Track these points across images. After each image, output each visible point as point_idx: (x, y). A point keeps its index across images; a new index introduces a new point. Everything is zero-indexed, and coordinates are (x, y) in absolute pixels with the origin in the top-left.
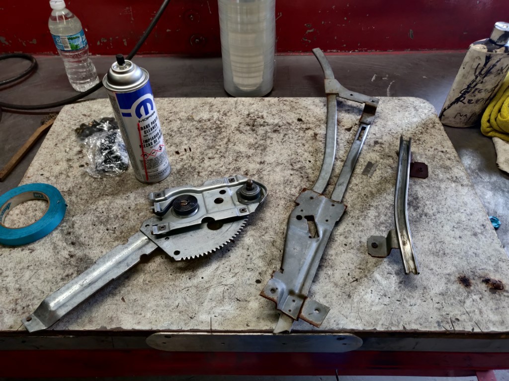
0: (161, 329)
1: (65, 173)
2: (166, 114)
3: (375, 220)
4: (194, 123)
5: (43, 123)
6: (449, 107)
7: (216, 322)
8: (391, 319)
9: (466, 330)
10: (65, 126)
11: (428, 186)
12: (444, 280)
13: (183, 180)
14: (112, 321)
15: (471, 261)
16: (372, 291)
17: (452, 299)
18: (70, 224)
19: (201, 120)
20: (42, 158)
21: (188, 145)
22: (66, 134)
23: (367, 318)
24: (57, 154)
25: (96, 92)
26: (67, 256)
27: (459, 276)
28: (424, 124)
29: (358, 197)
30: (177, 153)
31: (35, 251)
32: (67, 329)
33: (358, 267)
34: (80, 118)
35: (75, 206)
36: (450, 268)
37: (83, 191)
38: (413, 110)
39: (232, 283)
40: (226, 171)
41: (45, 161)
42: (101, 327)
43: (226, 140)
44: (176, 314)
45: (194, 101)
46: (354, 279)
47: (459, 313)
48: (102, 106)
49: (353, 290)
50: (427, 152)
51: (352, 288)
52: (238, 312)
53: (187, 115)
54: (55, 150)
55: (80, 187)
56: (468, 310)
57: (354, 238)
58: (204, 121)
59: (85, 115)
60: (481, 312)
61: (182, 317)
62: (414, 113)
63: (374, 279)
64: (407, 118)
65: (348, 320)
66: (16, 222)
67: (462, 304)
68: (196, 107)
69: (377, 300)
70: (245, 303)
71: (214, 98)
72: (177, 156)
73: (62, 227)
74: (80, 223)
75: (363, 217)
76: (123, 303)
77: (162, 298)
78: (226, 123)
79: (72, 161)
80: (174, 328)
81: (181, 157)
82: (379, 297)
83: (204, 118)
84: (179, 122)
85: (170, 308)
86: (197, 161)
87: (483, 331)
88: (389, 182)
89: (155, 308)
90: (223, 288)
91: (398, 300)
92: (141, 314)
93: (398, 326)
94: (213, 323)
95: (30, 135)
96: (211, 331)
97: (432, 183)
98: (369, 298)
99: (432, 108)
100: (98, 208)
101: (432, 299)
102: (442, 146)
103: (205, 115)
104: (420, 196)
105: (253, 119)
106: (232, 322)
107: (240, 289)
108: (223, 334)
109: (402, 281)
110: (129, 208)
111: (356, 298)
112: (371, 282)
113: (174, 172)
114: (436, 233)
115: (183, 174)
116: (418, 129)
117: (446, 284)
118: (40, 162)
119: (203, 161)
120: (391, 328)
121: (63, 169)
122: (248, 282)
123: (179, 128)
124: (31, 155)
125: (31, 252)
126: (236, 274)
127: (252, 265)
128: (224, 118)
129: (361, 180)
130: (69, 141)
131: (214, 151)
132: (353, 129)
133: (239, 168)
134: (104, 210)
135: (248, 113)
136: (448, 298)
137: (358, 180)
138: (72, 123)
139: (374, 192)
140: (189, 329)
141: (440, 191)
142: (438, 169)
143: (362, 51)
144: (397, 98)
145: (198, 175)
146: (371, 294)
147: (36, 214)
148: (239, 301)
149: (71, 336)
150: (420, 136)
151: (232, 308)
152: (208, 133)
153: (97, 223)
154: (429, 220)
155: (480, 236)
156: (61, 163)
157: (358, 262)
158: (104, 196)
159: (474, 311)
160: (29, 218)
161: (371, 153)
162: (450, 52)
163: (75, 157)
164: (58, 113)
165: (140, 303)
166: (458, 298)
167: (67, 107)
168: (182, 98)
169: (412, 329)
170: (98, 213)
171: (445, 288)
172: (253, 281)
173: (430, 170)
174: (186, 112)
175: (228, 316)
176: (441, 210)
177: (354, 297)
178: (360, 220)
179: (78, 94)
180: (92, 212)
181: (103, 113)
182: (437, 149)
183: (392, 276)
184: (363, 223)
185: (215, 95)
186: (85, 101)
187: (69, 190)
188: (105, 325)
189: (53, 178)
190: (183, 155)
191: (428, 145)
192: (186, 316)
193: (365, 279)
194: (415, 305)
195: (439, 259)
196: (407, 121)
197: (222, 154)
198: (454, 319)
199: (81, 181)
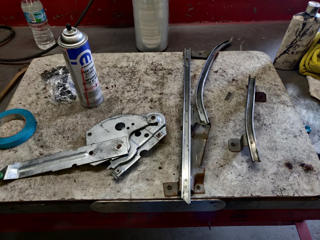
0: (99, 199)
1: (35, 102)
2: (99, 63)
3: (233, 129)
4: (118, 69)
5: (20, 70)
6: (279, 57)
7: (134, 194)
8: (244, 189)
9: (290, 195)
10: (34, 72)
11: (266, 107)
12: (276, 165)
13: (111, 105)
14: (69, 194)
15: (293, 153)
16: (231, 172)
17: (281, 176)
18: (39, 134)
19: (122, 67)
20: (20, 92)
21: (114, 83)
22: (35, 77)
23: (228, 189)
24: (29, 90)
25: (53, 50)
26: (39, 155)
27: (285, 162)
28: (264, 68)
29: (222, 115)
30: (107, 88)
31: (18, 152)
32: (40, 200)
33: (223, 158)
34: (44, 67)
35: (42, 123)
36: (280, 157)
37: (47, 113)
38: (256, 59)
39: (143, 170)
40: (139, 99)
41: (22, 94)
42: (62, 198)
43: (138, 80)
44: (109, 189)
45: (117, 55)
46: (220, 166)
47: (286, 185)
48: (58, 59)
49: (220, 172)
50: (265, 86)
51: (219, 171)
52: (148, 187)
53: (113, 64)
54: (28, 88)
55: (46, 111)
56: (290, 183)
57: (220, 140)
58: (123, 68)
59: (47, 65)
60: (299, 184)
61: (113, 192)
62: (257, 61)
63: (233, 165)
64: (253, 64)
65: (217, 191)
66: (4, 134)
67: (287, 180)
68: (118, 59)
69: (235, 178)
70: (152, 181)
71: (130, 53)
72: (107, 90)
73: (35, 136)
74: (46, 133)
75: (226, 127)
76: (75, 183)
77: (99, 180)
78: (138, 69)
79: (40, 95)
80: (108, 198)
81: (109, 91)
82: (236, 176)
83: (124, 66)
84: (108, 68)
85: (105, 186)
86: (120, 93)
87: (300, 195)
88: (241, 105)
89: (95, 186)
90: (138, 173)
91: (248, 178)
92: (86, 190)
93: (248, 194)
94: (132, 194)
95: (12, 78)
96: (131, 200)
97: (268, 105)
98: (230, 177)
99: (268, 58)
100: (57, 124)
101: (269, 177)
102: (275, 81)
103: (125, 64)
104: (261, 114)
105: (155, 66)
106: (144, 194)
107: (149, 173)
108: (138, 201)
109: (250, 166)
110: (77, 124)
111: (222, 178)
112: (231, 167)
113: (105, 101)
114: (271, 136)
115: (111, 101)
116: (259, 71)
117: (277, 167)
118: (18, 95)
119: (124, 93)
120: (243, 195)
121: (34, 99)
122: (154, 169)
123: (108, 73)
124: (13, 91)
125: (15, 153)
126: (146, 164)
127: (156, 158)
128: (137, 65)
129: (224, 104)
130: (37, 82)
131: (131, 87)
132: (219, 71)
133: (147, 97)
134: (61, 125)
135: (152, 62)
136: (278, 176)
137: (222, 104)
138: (38, 70)
139: (232, 111)
140: (117, 198)
141: (273, 110)
142: (273, 96)
143: (224, 22)
144: (246, 51)
145: (121, 102)
146: (231, 175)
147: (17, 128)
148: (148, 180)
149: (43, 204)
150: (261, 75)
151: (144, 185)
152: (127, 75)
153: (57, 134)
154: (267, 128)
155: (298, 137)
156: (32, 96)
157: (223, 155)
158: (61, 116)
159: (295, 184)
160: (13, 131)
161: (230, 87)
162: (280, 22)
163: (41, 92)
164: (29, 64)
165: (86, 183)
166: (285, 176)
167: (35, 60)
168: (109, 53)
169: (257, 196)
170: (57, 127)
171: (276, 170)
172: (157, 168)
173: (267, 97)
174: (112, 62)
175: (142, 190)
176: (274, 122)
177: (221, 177)
178: (224, 129)
179: (42, 51)
180: (54, 126)
181: (58, 63)
182: (272, 84)
183: (244, 163)
184: (226, 130)
185: (130, 52)
186: (46, 56)
187: (38, 113)
188: (64, 197)
189: (28, 105)
190: (111, 89)
191: (266, 81)
192: (115, 190)
193: (227, 165)
194: (258, 181)
195: (273, 152)
196: (253, 66)
197: (136, 89)
198: (282, 189)
199: (45, 107)
